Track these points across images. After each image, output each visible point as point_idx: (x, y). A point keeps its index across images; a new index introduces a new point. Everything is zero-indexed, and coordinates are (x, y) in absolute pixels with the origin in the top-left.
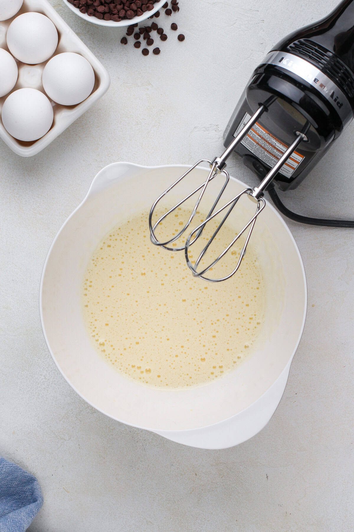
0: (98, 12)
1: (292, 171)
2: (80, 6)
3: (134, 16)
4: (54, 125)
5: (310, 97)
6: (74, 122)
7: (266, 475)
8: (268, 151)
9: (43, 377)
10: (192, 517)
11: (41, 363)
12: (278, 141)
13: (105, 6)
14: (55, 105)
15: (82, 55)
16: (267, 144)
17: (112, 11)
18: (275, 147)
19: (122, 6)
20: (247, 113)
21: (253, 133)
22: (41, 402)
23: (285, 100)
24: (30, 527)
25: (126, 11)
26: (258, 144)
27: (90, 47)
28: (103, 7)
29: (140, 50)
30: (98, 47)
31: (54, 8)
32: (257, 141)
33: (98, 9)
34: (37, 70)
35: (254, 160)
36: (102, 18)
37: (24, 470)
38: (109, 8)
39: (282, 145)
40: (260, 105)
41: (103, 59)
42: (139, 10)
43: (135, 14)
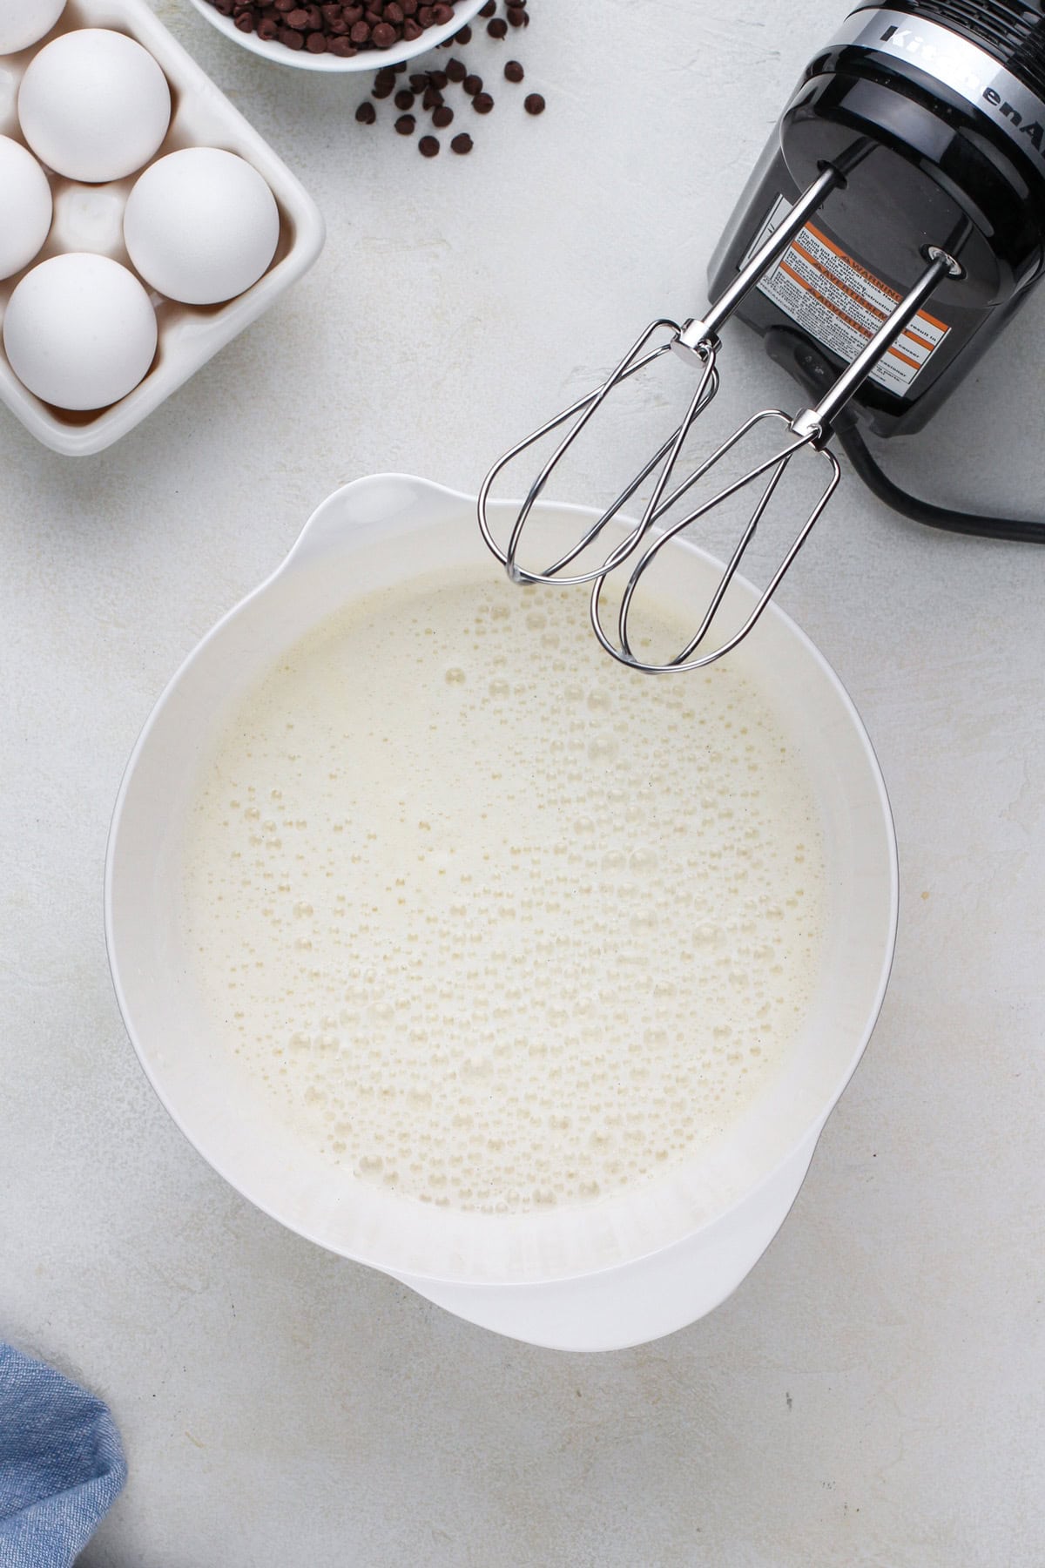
0: (289, 28)
1: (911, 373)
2: (235, 13)
3: (395, 39)
4: (159, 360)
5: (971, 144)
6: (219, 353)
7: (785, 1394)
8: (840, 314)
9: (125, 1106)
10: (566, 1518)
11: (121, 1064)
12: (874, 282)
13: (309, 11)
14: (163, 304)
15: (243, 154)
16: (840, 291)
17: (331, 25)
18: (861, 299)
19: (359, 10)
20: (781, 196)
21: (799, 257)
22: (121, 1179)
23: (897, 150)
24: (87, 1548)
25: (372, 26)
26: (811, 290)
27: (267, 130)
28: (306, 14)
29: (414, 140)
30: (288, 131)
31: (159, 18)
32: (810, 282)
33: (288, 19)
34: (109, 200)
35: (798, 342)
36: (301, 44)
37: (71, 1380)
38: (322, 17)
39: (883, 293)
40: (823, 167)
41: (304, 166)
42: (411, 21)
43: (397, 32)
